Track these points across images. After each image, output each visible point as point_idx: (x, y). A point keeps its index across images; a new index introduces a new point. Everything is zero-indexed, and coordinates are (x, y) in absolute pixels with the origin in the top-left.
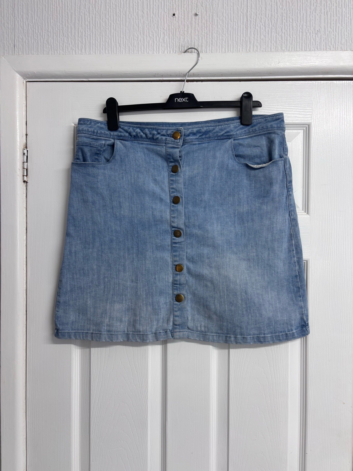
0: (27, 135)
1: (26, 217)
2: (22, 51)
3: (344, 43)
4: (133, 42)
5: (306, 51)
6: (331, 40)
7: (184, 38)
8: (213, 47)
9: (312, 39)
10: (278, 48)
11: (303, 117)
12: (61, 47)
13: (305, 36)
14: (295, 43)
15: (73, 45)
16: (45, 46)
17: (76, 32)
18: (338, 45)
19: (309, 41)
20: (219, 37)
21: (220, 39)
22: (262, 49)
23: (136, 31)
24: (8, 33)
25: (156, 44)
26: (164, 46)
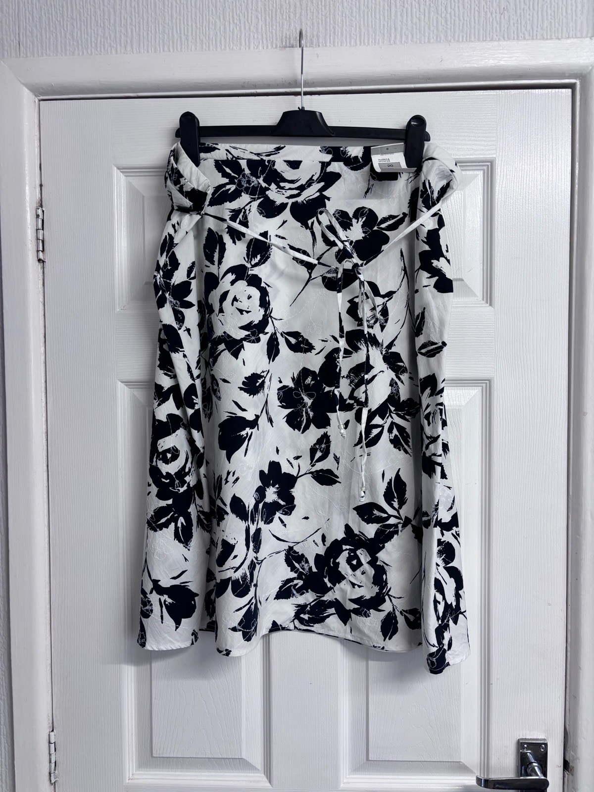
0: (41, 186)
1: (43, 317)
2: (31, 51)
3: (547, 27)
4: (207, 33)
5: (486, 41)
6: (526, 23)
7: (290, 25)
8: (336, 37)
9: (495, 22)
10: (440, 38)
11: (483, 150)
12: (93, 43)
13: (484, 17)
14: (467, 30)
15: (112, 39)
16: (67, 42)
17: (117, 18)
18: (537, 31)
19: (490, 25)
20: (346, 21)
21: (348, 25)
22: (415, 40)
23: (212, 14)
24: (9, 23)
25: (245, 34)
26: (257, 37)
